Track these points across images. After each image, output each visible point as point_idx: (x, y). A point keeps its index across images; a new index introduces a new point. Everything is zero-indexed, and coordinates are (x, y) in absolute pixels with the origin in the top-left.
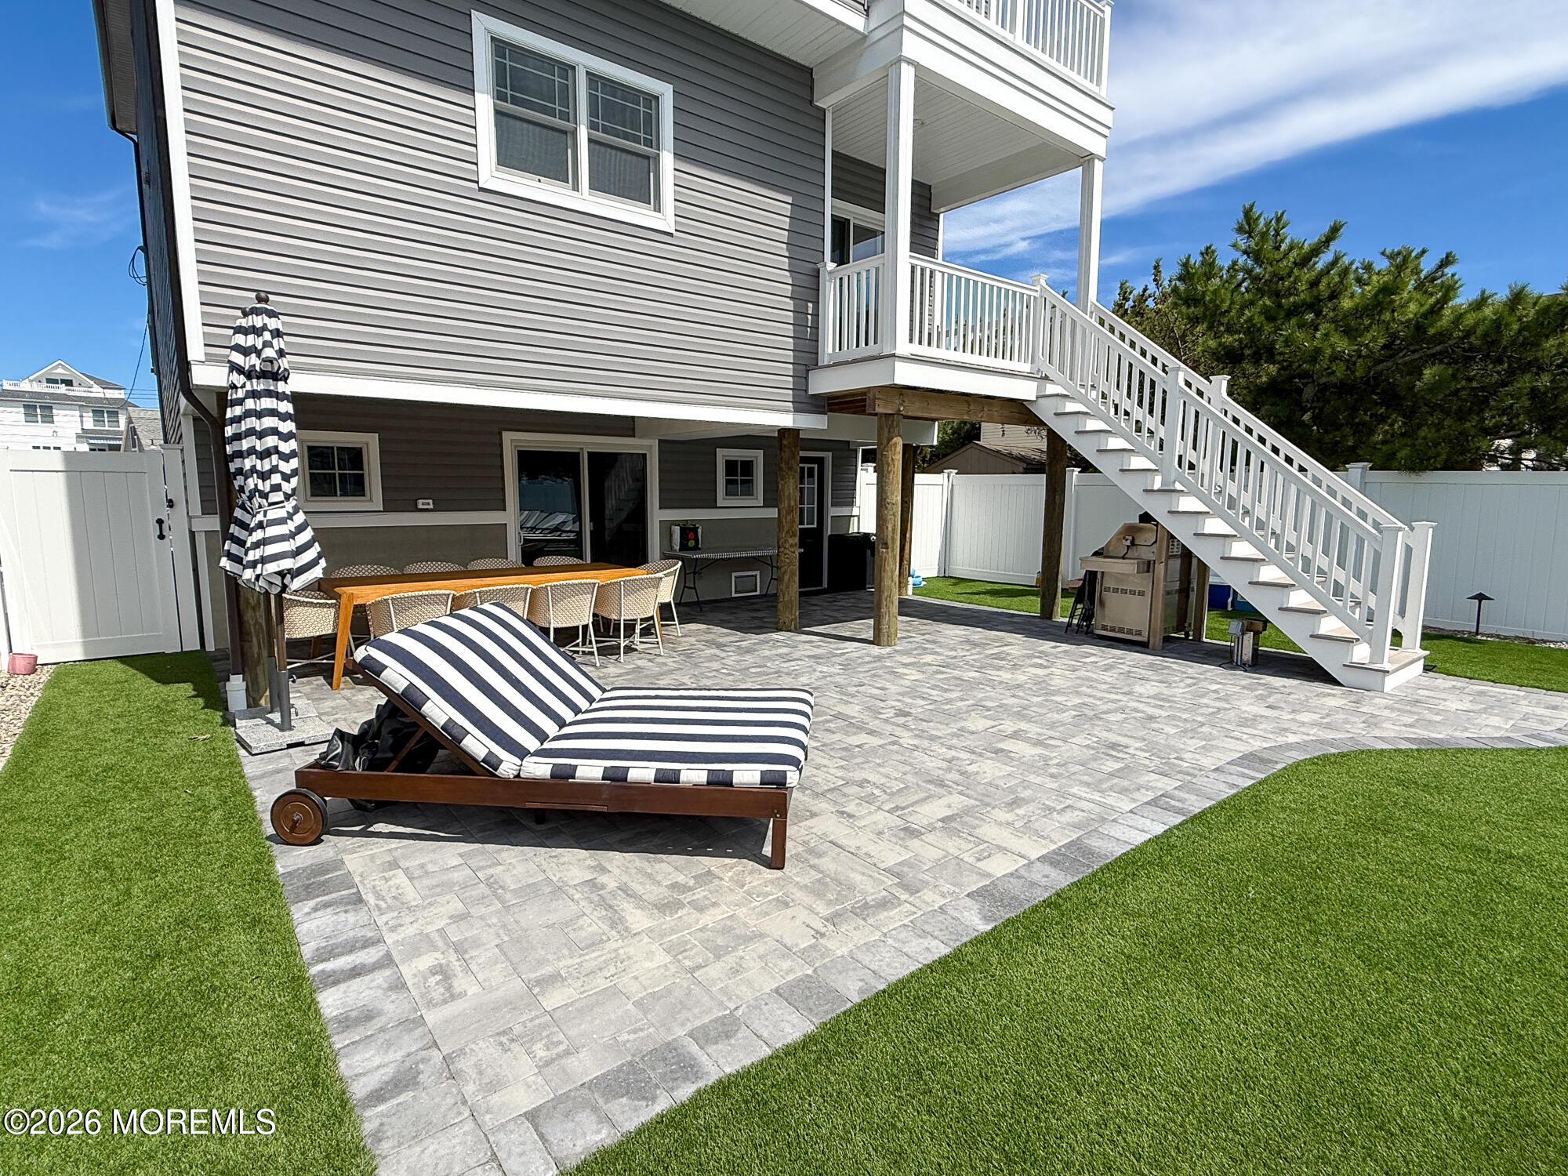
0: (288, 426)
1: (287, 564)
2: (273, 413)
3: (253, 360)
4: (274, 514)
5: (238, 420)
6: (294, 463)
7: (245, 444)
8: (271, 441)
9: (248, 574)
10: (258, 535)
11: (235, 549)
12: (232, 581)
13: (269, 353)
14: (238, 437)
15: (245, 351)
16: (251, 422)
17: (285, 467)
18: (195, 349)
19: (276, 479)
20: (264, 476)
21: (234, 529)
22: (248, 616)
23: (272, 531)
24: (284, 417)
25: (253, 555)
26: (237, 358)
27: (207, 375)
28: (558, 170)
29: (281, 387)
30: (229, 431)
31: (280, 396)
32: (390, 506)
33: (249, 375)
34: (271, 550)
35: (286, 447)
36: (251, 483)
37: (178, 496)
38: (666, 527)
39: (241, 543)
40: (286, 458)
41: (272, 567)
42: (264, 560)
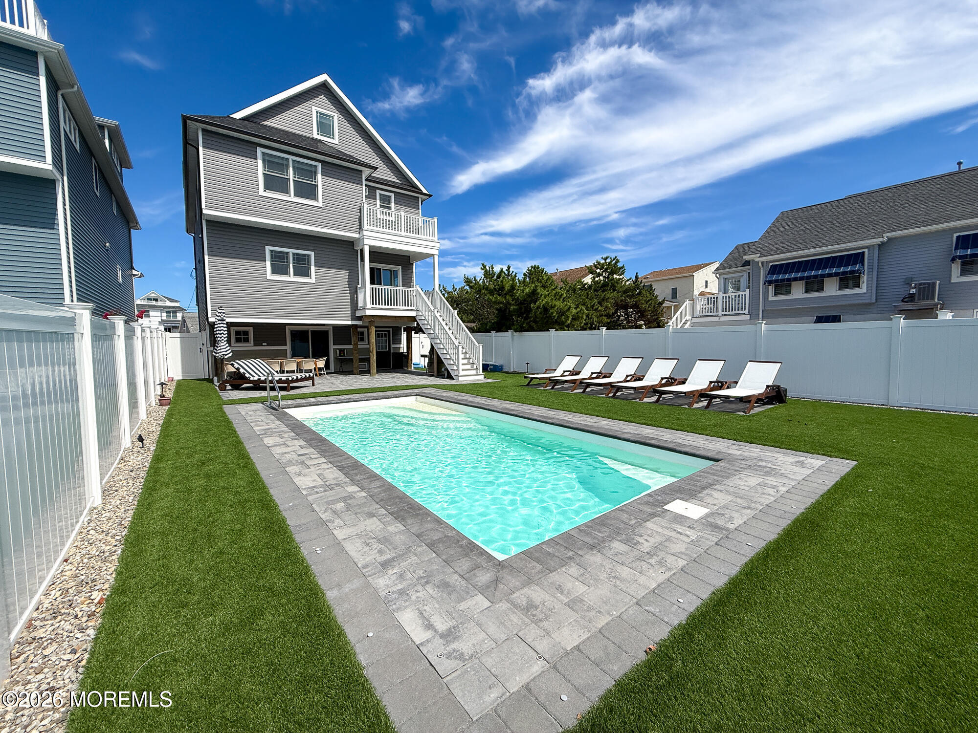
0: (226, 329)
1: (224, 353)
2: (223, 327)
3: (219, 318)
4: (222, 344)
5: (216, 328)
6: (226, 335)
7: (218, 332)
8: (222, 332)
9: (217, 355)
10: (219, 348)
11: (216, 351)
12: (215, 357)
13: (222, 317)
14: (216, 331)
15: (218, 316)
16: (219, 328)
17: (225, 336)
18: (210, 315)
19: (223, 338)
20: (221, 338)
21: (216, 348)
22: (218, 366)
23: (222, 347)
24: (224, 327)
25: (218, 352)
26: (217, 317)
27: (211, 320)
28: (286, 273)
29: (224, 322)
30: (215, 330)
31: (224, 324)
32: (255, 345)
33: (219, 320)
34: (222, 351)
35: (225, 333)
36: (219, 339)
37: (205, 342)
38: (335, 350)
39: (216, 350)
40: (224, 334)
41: (221, 354)
42: (220, 352)
